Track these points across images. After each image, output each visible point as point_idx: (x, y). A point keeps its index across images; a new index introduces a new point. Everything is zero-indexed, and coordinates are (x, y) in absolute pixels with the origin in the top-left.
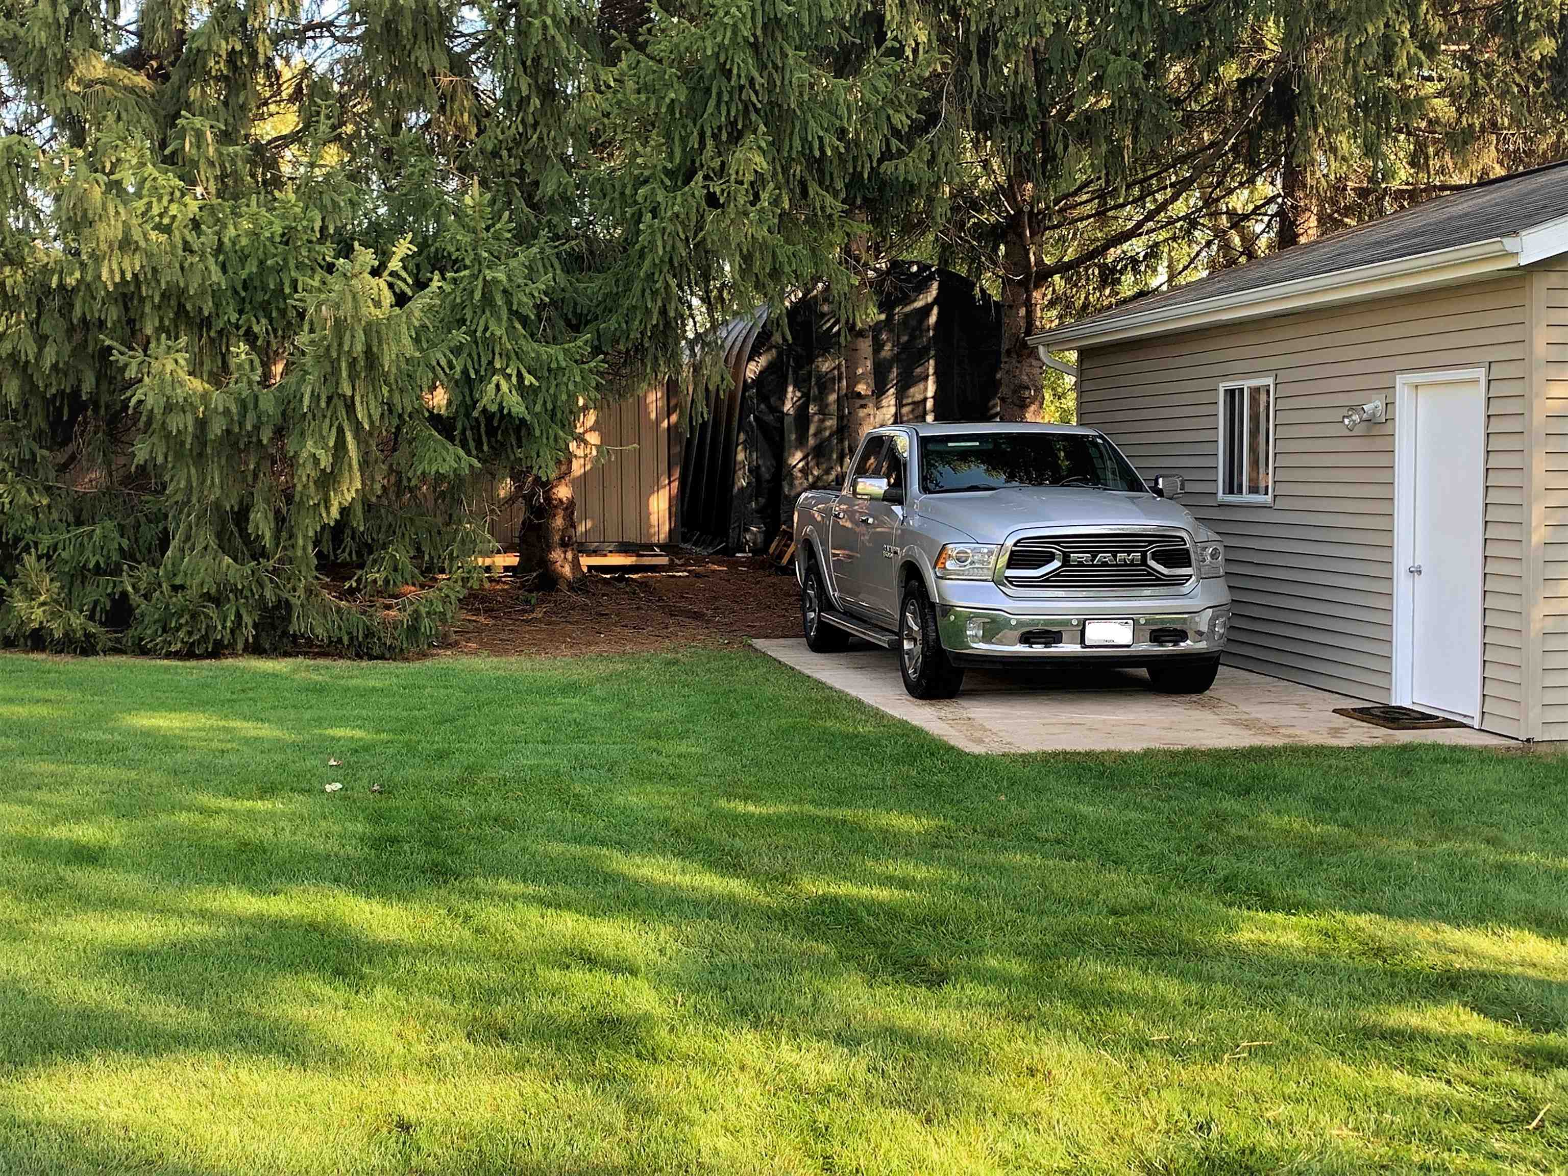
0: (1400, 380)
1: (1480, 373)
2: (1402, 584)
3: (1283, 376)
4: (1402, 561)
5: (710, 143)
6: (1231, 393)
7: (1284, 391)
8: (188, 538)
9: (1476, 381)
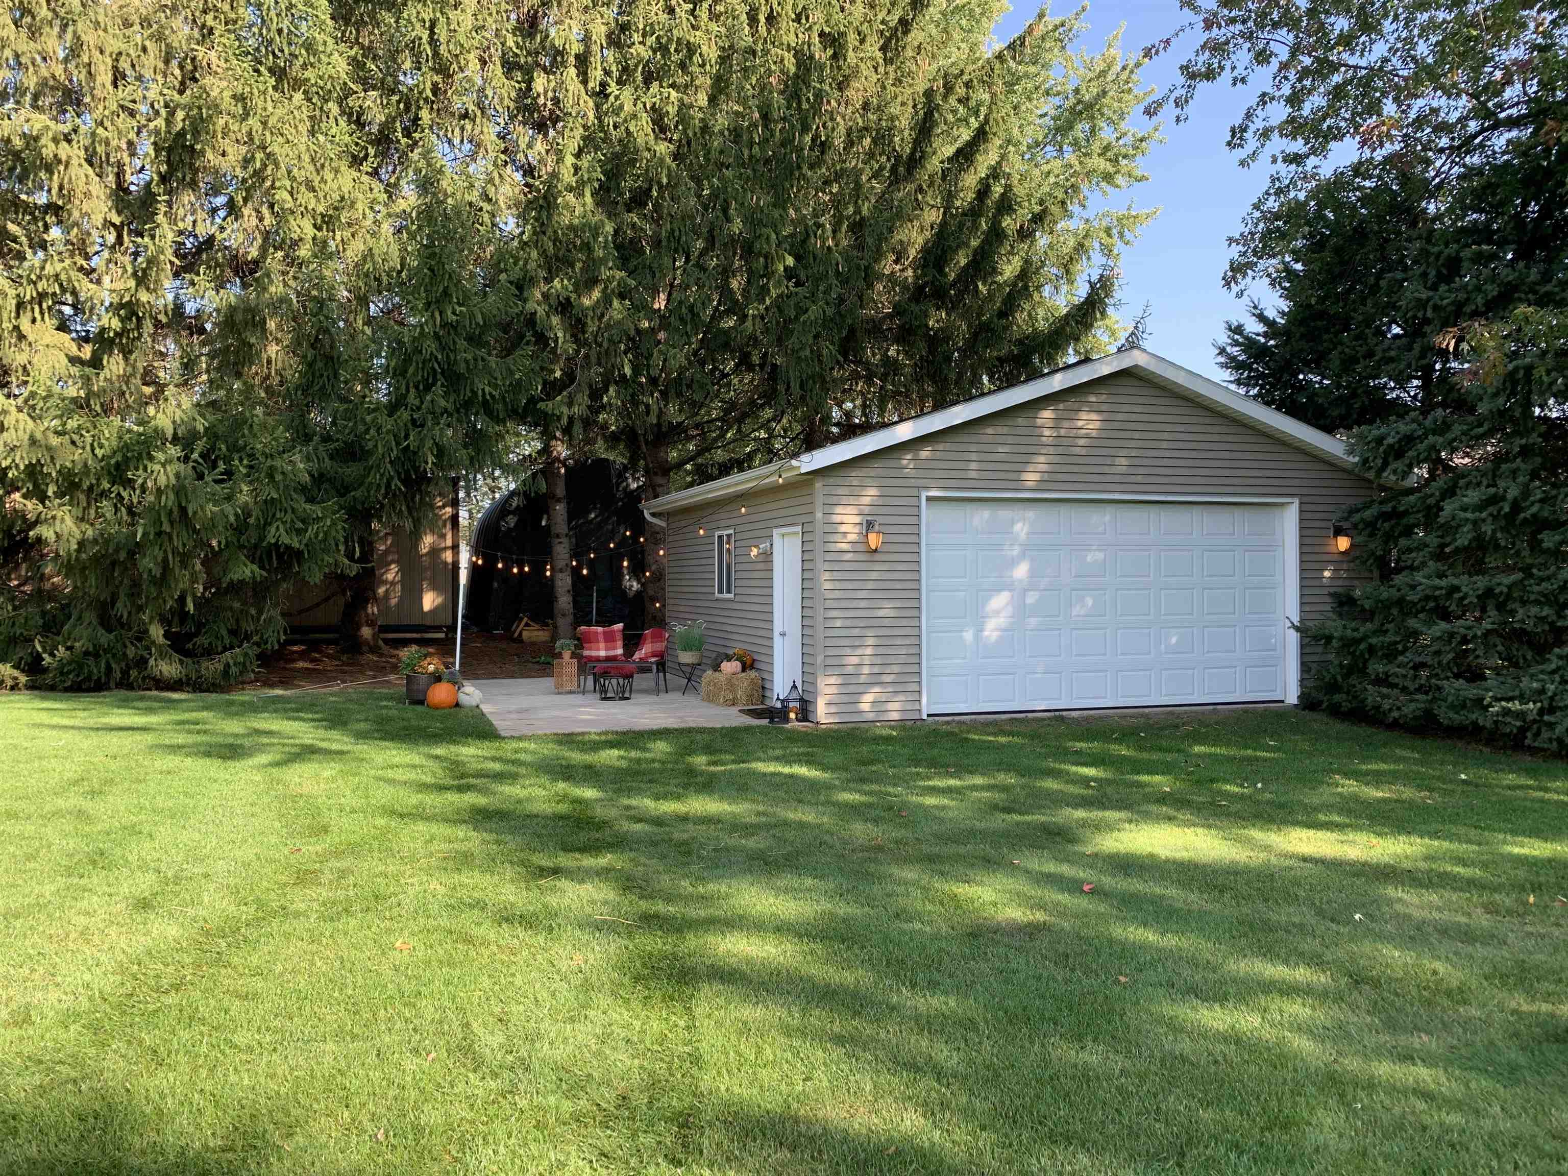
0: (776, 532)
1: (799, 529)
2: (777, 640)
3: (739, 529)
4: (778, 627)
5: (412, 390)
6: (720, 537)
7: (739, 537)
8: (80, 618)
9: (796, 533)
